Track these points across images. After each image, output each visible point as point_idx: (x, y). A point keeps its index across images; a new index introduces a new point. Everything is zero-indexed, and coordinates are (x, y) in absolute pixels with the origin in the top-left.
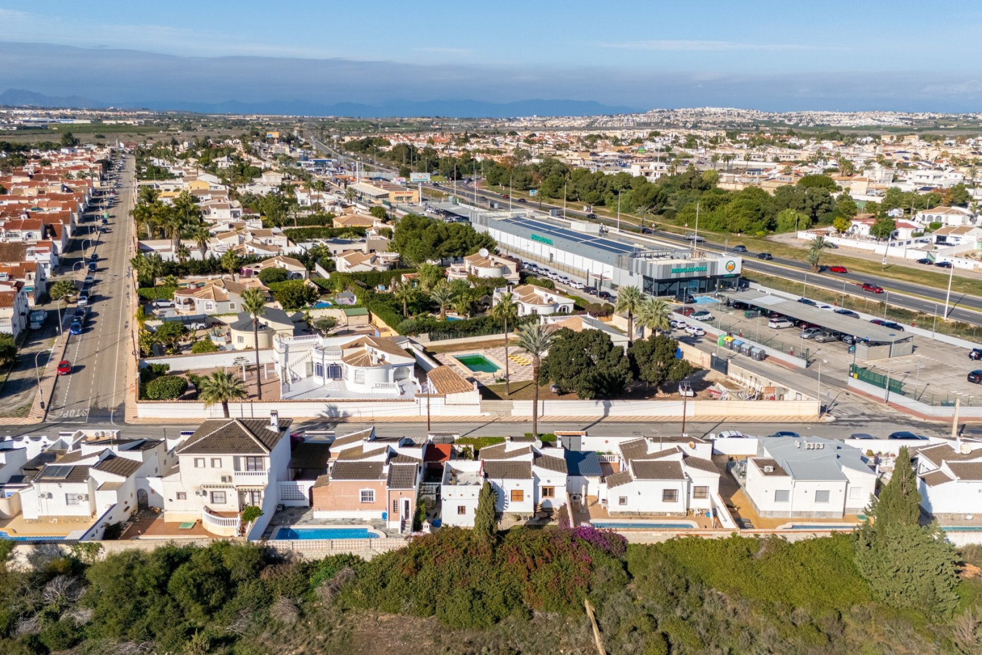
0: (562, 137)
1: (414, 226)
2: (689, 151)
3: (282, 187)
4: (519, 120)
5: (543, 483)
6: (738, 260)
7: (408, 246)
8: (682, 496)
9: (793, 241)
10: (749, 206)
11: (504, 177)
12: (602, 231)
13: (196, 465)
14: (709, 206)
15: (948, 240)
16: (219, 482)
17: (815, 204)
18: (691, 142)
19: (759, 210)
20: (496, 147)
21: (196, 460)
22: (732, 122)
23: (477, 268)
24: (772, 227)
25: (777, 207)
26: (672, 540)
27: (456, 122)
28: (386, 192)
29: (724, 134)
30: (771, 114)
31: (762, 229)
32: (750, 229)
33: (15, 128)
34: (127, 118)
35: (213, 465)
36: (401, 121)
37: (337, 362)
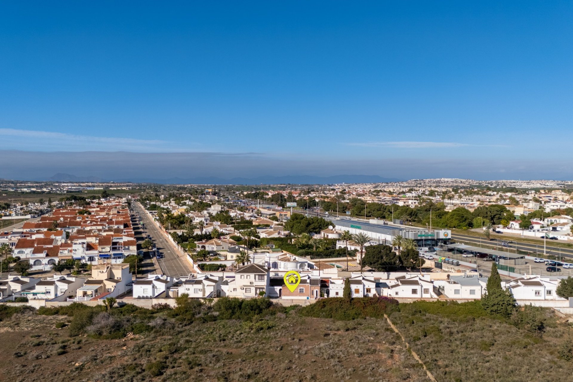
0: (360, 191)
1: (297, 219)
2: (431, 198)
3: (221, 212)
4: (335, 185)
5: (366, 287)
6: (449, 232)
7: (295, 227)
8: (419, 291)
9: (481, 231)
10: (458, 215)
11: (332, 206)
12: (384, 224)
13: (241, 278)
14: (439, 216)
15: (558, 229)
16: (249, 284)
17: (493, 215)
18: (432, 193)
19: (463, 217)
20: (325, 195)
21: (241, 276)
22: (458, 186)
23: (328, 234)
24: (471, 225)
25: (473, 217)
26: (415, 302)
27: (300, 186)
28: (274, 212)
29: (451, 190)
30: (480, 182)
31: (466, 226)
32: (459, 226)
33: (65, 192)
34: (122, 186)
35: (247, 278)
36: (269, 186)
37: (276, 261)
